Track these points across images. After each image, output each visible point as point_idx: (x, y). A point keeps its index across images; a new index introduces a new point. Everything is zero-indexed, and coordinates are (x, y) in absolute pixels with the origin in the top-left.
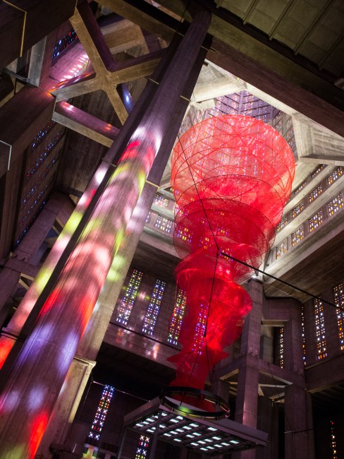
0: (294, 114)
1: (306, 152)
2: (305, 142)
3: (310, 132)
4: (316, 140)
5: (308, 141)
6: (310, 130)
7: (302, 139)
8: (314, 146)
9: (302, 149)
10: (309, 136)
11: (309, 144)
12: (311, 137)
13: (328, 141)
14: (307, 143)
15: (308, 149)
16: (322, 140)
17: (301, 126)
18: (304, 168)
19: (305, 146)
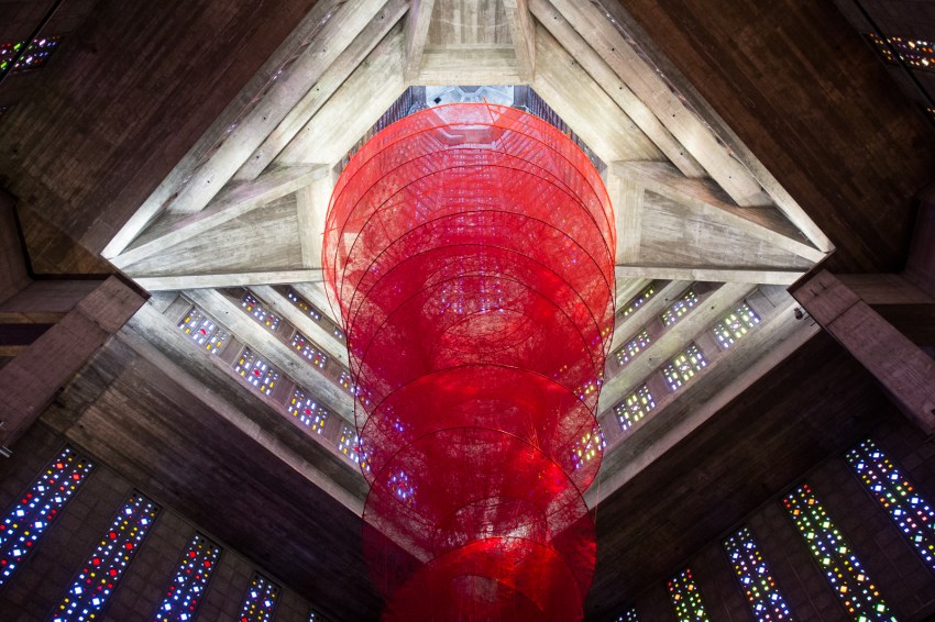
0: (405, 80)
1: (510, 65)
2: (481, 65)
3: (458, 51)
4: (479, 40)
5: (481, 57)
6: (452, 52)
7: (471, 71)
8: (498, 46)
9: (501, 73)
10: (468, 54)
11: (490, 57)
12: (474, 50)
13: (475, 16)
14: (485, 61)
15: (503, 61)
16: (475, 27)
17: (437, 69)
18: (554, 74)
19: (494, 65)
